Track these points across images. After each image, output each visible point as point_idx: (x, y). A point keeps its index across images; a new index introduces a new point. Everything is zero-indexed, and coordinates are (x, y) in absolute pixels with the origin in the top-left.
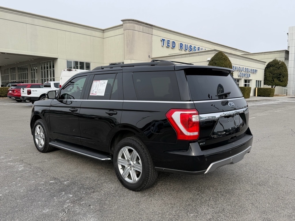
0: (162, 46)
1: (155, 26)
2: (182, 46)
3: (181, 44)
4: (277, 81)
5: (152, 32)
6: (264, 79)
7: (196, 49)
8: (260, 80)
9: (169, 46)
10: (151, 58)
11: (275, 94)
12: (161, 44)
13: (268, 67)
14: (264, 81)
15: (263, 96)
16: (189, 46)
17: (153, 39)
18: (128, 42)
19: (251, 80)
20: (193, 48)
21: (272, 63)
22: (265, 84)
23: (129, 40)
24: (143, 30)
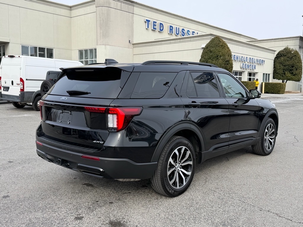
0: (147, 29)
1: (136, 3)
2: (172, 30)
3: (171, 26)
4: (289, 74)
5: (134, 10)
6: (274, 72)
7: (191, 33)
8: (268, 73)
9: (156, 29)
10: (132, 44)
11: (286, 90)
12: (145, 26)
13: (278, 57)
14: (274, 74)
15: (271, 93)
16: (180, 30)
17: (134, 19)
18: (102, 22)
19: (257, 73)
20: (186, 32)
21: (283, 52)
22: (274, 78)
23: (103, 20)
24: (121, 8)
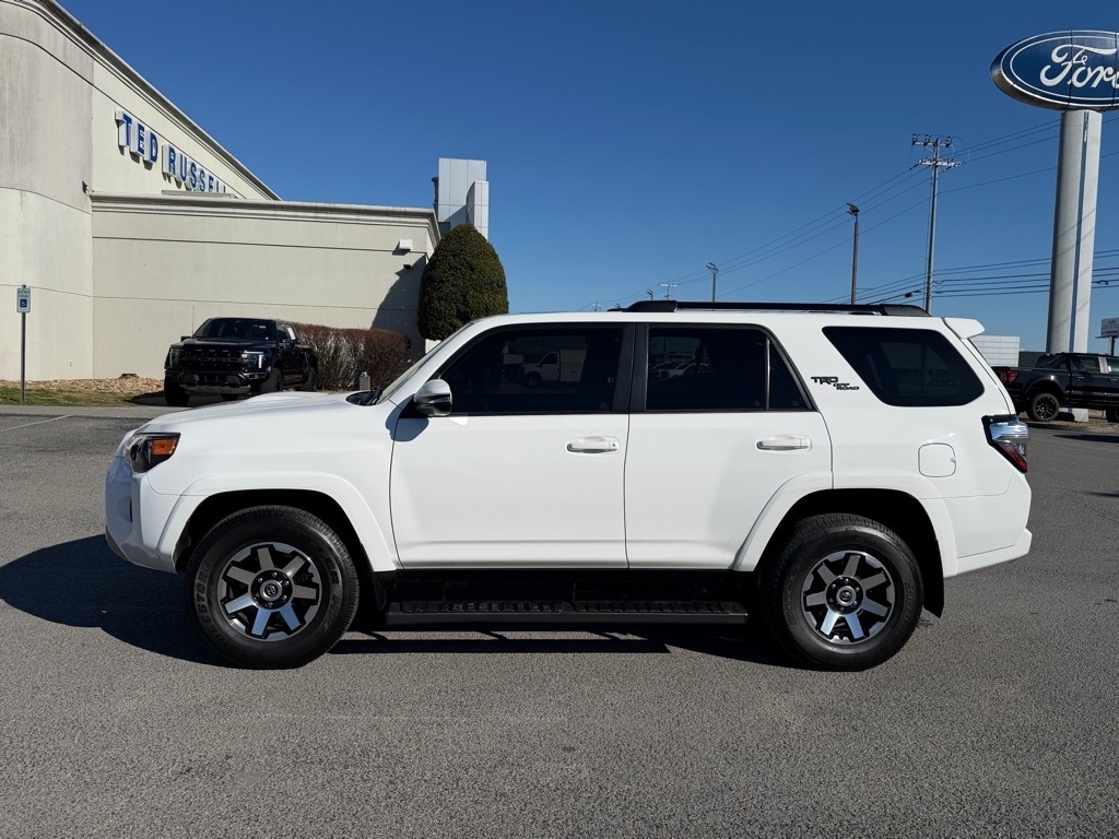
0: (120, 147)
2: (172, 161)
3: (172, 150)
5: (93, 70)
7: (206, 180)
9: (142, 151)
10: (91, 197)
16: (189, 166)
17: (93, 104)
20: (198, 173)
24: (65, 56)
